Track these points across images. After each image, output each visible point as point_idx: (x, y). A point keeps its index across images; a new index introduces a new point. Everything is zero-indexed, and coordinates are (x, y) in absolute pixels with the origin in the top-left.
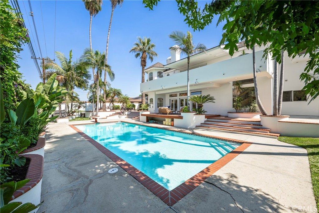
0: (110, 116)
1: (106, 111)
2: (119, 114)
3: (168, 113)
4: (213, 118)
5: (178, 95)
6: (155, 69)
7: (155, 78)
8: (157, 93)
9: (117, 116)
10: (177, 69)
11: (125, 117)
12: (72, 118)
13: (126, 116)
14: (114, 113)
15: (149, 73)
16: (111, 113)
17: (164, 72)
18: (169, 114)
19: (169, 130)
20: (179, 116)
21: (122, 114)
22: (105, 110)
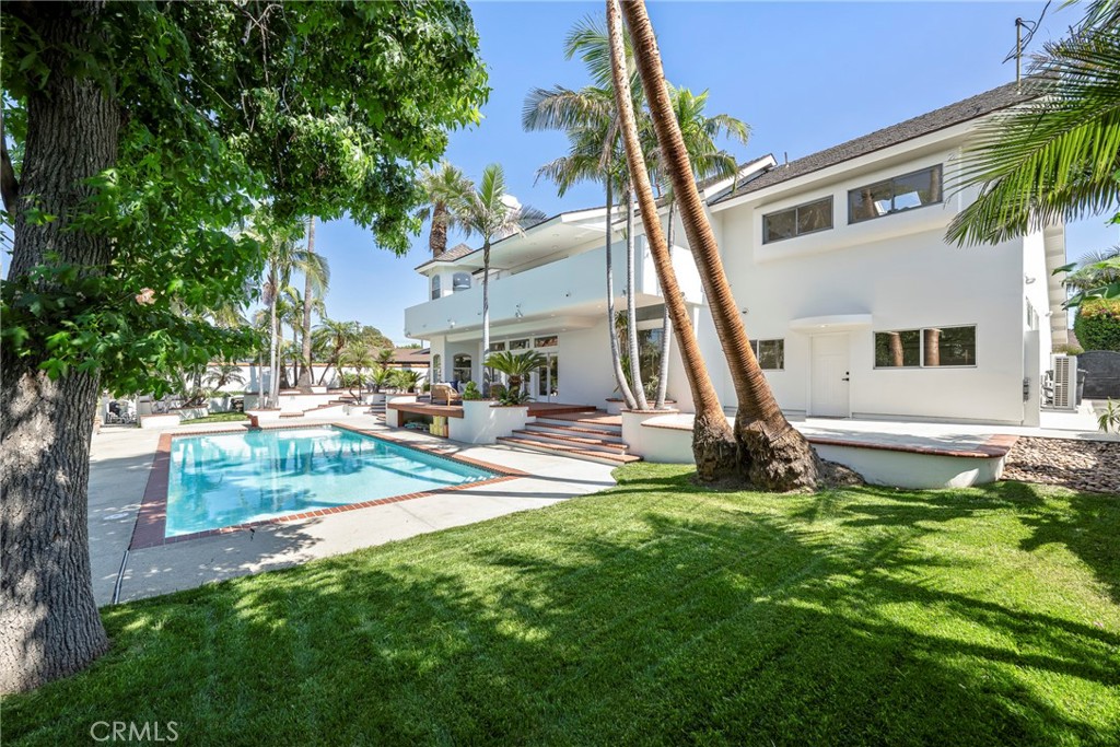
0: (321, 407)
1: (311, 393)
2: (345, 402)
3: (450, 400)
4: (555, 416)
5: (507, 346)
6: (446, 267)
7: (447, 292)
8: (452, 338)
9: (340, 407)
10: (502, 270)
11: (365, 413)
12: (196, 414)
13: (367, 409)
14: (336, 398)
15: (432, 276)
16: (325, 400)
17: (473, 274)
18: (452, 404)
19: (435, 455)
20: (458, 411)
21: (356, 403)
22: (307, 391)
